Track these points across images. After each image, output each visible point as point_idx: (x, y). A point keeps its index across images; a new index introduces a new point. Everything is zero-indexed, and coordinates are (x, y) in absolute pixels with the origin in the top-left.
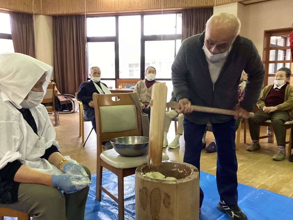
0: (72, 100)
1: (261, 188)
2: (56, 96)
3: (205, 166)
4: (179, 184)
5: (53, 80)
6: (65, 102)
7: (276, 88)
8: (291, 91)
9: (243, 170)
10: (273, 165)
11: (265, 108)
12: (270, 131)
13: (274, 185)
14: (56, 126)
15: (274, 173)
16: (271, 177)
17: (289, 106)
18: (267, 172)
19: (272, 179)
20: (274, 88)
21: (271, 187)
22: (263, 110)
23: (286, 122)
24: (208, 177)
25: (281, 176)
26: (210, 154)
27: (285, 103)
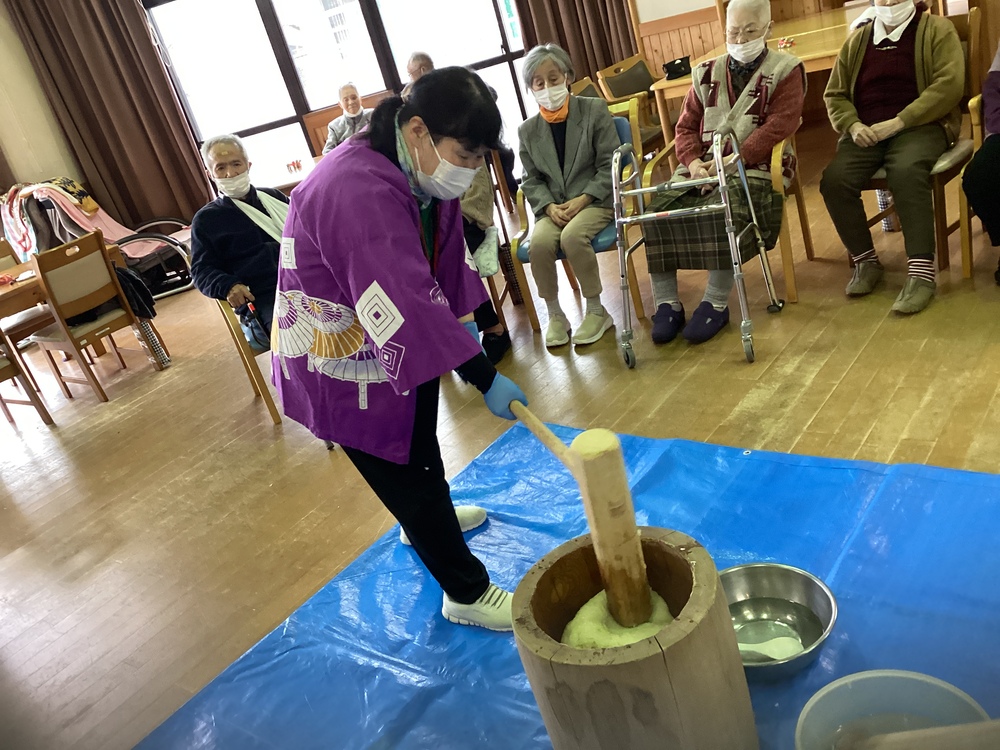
0: (176, 245)
1: (903, 458)
2: (119, 269)
3: (703, 413)
4: (668, 649)
5: (81, 189)
6: (154, 259)
7: (886, 42)
8: (937, 41)
9: (830, 390)
10: (924, 338)
11: (859, 130)
12: (887, 192)
13: (944, 432)
14: (162, 369)
15: (933, 376)
16: (927, 398)
17: (941, 102)
18: (908, 376)
19: (931, 404)
20: (877, 41)
21: (934, 444)
22: (854, 138)
23: (935, 162)
24: (720, 460)
25: (958, 381)
26: (705, 345)
27: (925, 94)
